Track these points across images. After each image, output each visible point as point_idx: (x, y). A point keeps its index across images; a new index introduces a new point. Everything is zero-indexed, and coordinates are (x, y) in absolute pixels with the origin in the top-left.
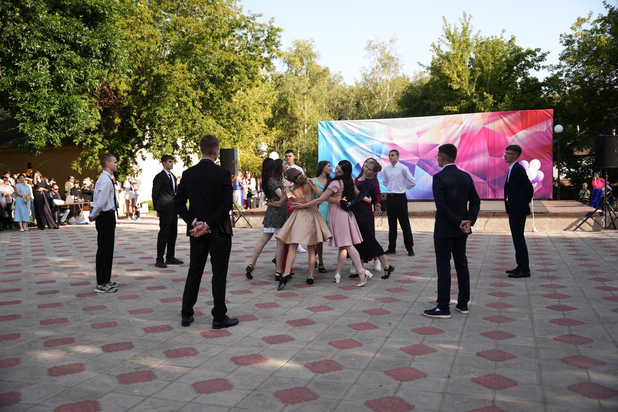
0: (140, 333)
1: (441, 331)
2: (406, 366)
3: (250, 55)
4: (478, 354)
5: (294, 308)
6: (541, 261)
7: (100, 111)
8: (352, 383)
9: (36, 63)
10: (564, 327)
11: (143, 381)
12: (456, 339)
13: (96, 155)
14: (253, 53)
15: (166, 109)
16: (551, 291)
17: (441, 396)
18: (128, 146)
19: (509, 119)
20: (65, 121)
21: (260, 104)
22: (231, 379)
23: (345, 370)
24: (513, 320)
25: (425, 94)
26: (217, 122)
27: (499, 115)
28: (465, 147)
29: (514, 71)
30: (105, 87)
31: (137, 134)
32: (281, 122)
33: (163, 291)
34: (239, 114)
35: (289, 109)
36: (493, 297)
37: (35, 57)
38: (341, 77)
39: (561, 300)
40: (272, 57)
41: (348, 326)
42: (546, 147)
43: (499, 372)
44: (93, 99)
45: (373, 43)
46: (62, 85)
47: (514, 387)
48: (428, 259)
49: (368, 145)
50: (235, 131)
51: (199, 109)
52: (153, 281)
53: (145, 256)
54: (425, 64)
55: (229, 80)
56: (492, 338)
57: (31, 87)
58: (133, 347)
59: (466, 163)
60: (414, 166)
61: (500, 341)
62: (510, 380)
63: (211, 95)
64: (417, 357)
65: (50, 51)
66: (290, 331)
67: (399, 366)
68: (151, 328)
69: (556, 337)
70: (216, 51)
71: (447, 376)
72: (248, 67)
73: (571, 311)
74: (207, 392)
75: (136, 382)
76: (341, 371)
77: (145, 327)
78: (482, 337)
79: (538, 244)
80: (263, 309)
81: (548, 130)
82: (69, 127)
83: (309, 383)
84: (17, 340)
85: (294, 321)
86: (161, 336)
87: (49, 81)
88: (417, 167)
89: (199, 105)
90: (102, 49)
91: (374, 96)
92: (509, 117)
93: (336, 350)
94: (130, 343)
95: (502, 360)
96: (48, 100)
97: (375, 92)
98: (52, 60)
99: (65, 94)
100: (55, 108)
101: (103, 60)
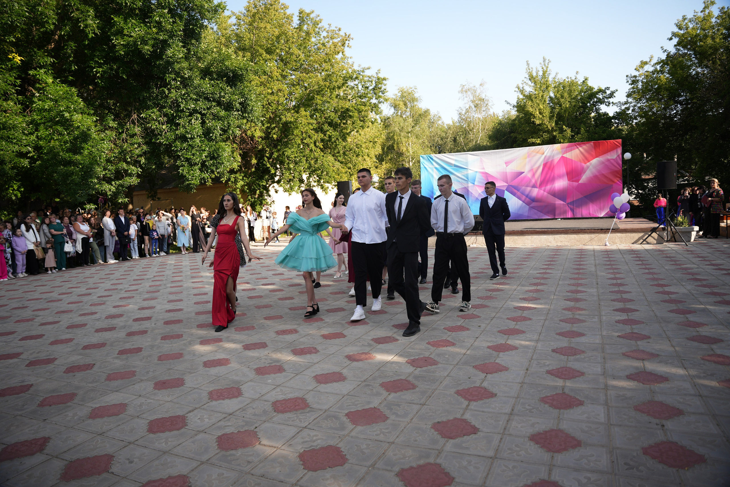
0: (274, 335)
1: (523, 332)
2: (492, 361)
3: (361, 102)
4: (553, 351)
5: (399, 315)
6: (611, 271)
7: (240, 155)
8: (446, 375)
9: (191, 119)
10: (627, 326)
11: (275, 373)
12: (536, 337)
13: (238, 190)
14: (364, 100)
15: (293, 150)
16: (618, 296)
17: (520, 385)
18: (262, 182)
19: (584, 149)
20: (214, 163)
21: (371, 142)
22: (345, 372)
23: (440, 365)
24: (584, 321)
25: (512, 129)
26: (335, 160)
27: (576, 146)
28: (547, 174)
29: (588, 107)
30: (244, 135)
31: (270, 171)
32: (389, 157)
33: (291, 301)
34: (354, 152)
35: (395, 146)
36: (568, 302)
37: (191, 115)
38: (439, 117)
39: (627, 304)
40: (380, 102)
41: (444, 329)
42: (617, 172)
43: (570, 365)
44: (235, 145)
45: (465, 87)
46: (211, 135)
47: (582, 377)
48: (515, 271)
49: (463, 174)
50: (352, 166)
51: (320, 148)
52: (283, 293)
53: (277, 272)
54: (511, 103)
55: (344, 124)
56: (566, 337)
57: (187, 138)
58: (267, 346)
59: (548, 187)
60: (504, 191)
61: (572, 339)
62: (578, 371)
63: (330, 137)
64: (501, 353)
65: (201, 108)
66: (395, 333)
67: (486, 361)
68: (281, 331)
69: (620, 334)
70: (333, 100)
71: (525, 369)
72: (361, 112)
73: (633, 313)
74: (325, 383)
75: (269, 374)
76: (435, 366)
77: (276, 330)
78: (558, 337)
79: (610, 256)
80: (373, 316)
81: (618, 158)
82: (217, 169)
83: (409, 376)
84: (181, 339)
85: (399, 325)
86: (289, 338)
87: (201, 132)
88: (506, 192)
89: (321, 145)
90: (240, 104)
91: (469, 132)
92: (584, 147)
93: (432, 349)
94: (265, 343)
95: (573, 355)
96: (201, 147)
97: (469, 129)
98: (203, 115)
99: (213, 142)
100: (205, 154)
101: (242, 112)
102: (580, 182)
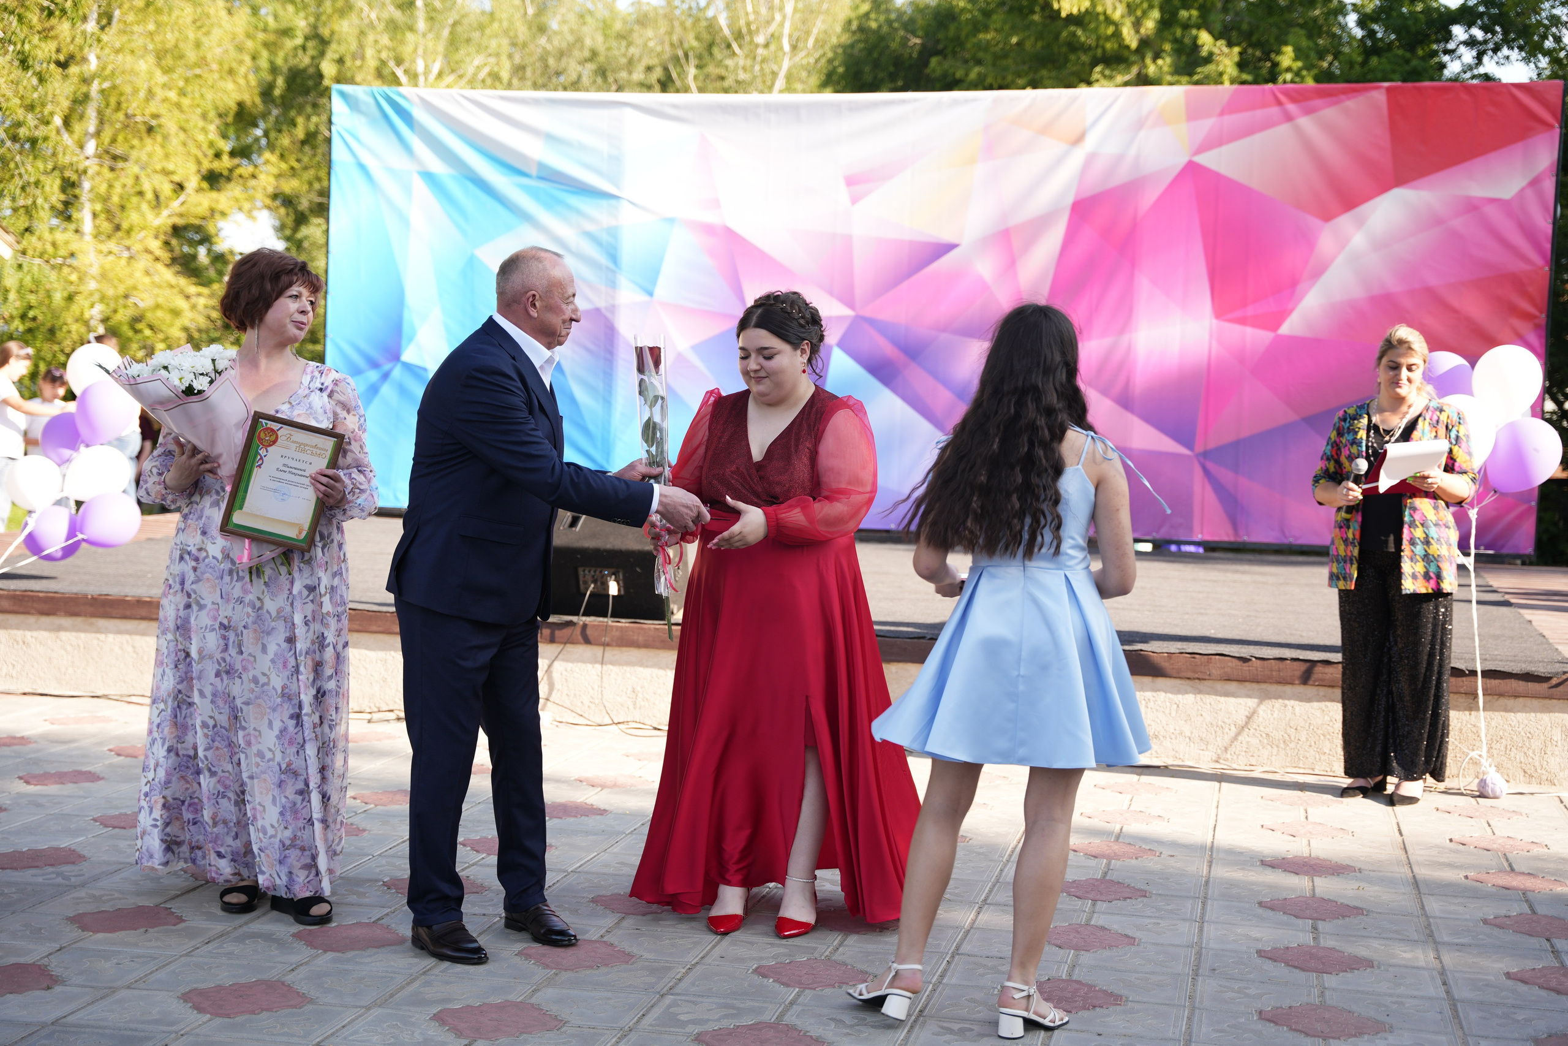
19: (1326, 127)
27: (1279, 103)
32: (300, 133)
42: (1517, 282)
49: (590, 227)
81: (1529, 193)
88: (838, 354)
91: (729, 46)
92: (1331, 113)
97: (729, 26)
102: (1285, 329)
